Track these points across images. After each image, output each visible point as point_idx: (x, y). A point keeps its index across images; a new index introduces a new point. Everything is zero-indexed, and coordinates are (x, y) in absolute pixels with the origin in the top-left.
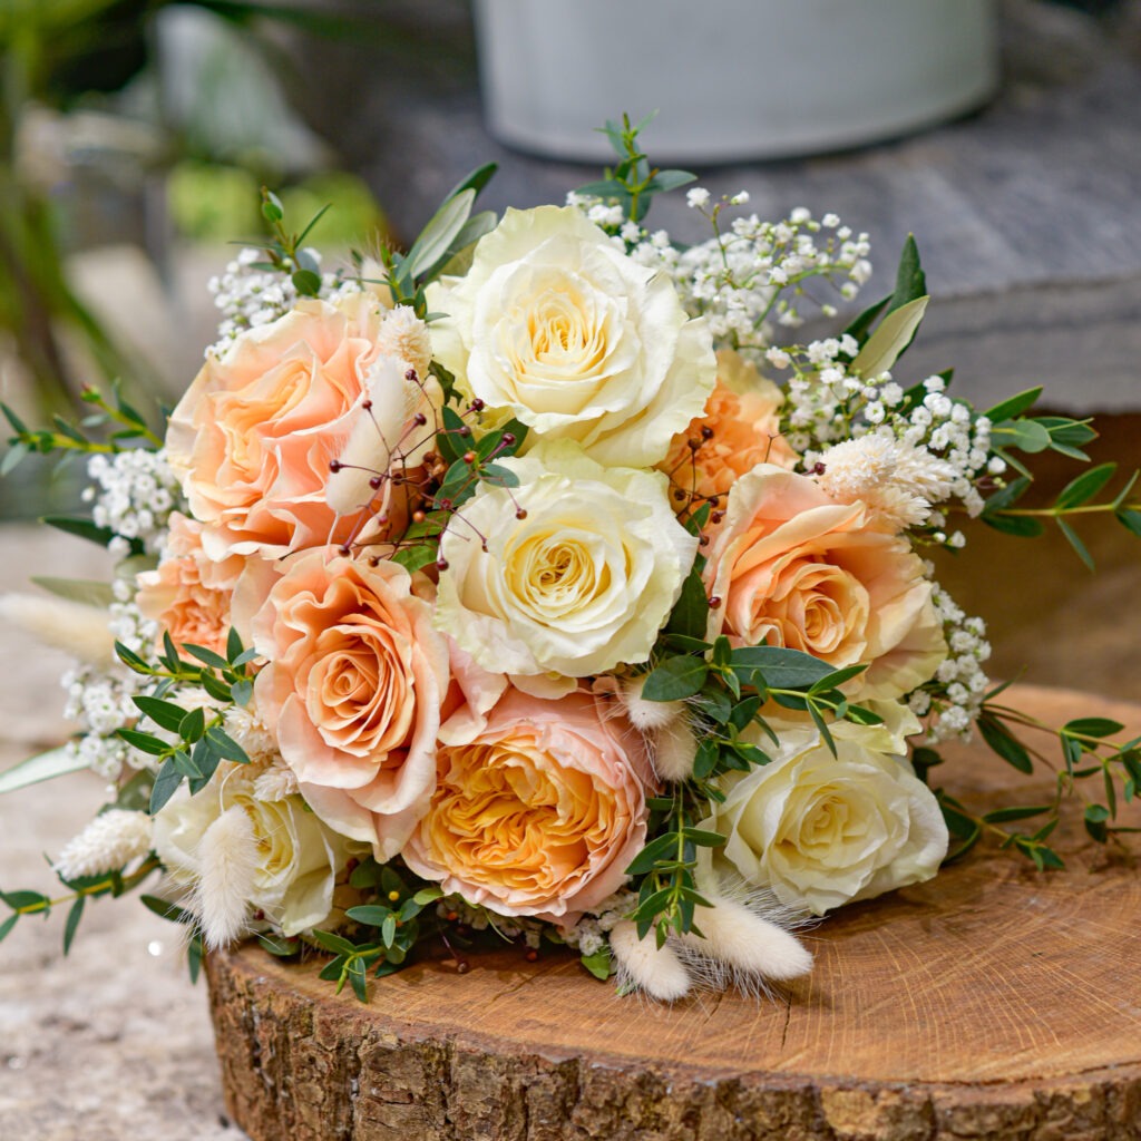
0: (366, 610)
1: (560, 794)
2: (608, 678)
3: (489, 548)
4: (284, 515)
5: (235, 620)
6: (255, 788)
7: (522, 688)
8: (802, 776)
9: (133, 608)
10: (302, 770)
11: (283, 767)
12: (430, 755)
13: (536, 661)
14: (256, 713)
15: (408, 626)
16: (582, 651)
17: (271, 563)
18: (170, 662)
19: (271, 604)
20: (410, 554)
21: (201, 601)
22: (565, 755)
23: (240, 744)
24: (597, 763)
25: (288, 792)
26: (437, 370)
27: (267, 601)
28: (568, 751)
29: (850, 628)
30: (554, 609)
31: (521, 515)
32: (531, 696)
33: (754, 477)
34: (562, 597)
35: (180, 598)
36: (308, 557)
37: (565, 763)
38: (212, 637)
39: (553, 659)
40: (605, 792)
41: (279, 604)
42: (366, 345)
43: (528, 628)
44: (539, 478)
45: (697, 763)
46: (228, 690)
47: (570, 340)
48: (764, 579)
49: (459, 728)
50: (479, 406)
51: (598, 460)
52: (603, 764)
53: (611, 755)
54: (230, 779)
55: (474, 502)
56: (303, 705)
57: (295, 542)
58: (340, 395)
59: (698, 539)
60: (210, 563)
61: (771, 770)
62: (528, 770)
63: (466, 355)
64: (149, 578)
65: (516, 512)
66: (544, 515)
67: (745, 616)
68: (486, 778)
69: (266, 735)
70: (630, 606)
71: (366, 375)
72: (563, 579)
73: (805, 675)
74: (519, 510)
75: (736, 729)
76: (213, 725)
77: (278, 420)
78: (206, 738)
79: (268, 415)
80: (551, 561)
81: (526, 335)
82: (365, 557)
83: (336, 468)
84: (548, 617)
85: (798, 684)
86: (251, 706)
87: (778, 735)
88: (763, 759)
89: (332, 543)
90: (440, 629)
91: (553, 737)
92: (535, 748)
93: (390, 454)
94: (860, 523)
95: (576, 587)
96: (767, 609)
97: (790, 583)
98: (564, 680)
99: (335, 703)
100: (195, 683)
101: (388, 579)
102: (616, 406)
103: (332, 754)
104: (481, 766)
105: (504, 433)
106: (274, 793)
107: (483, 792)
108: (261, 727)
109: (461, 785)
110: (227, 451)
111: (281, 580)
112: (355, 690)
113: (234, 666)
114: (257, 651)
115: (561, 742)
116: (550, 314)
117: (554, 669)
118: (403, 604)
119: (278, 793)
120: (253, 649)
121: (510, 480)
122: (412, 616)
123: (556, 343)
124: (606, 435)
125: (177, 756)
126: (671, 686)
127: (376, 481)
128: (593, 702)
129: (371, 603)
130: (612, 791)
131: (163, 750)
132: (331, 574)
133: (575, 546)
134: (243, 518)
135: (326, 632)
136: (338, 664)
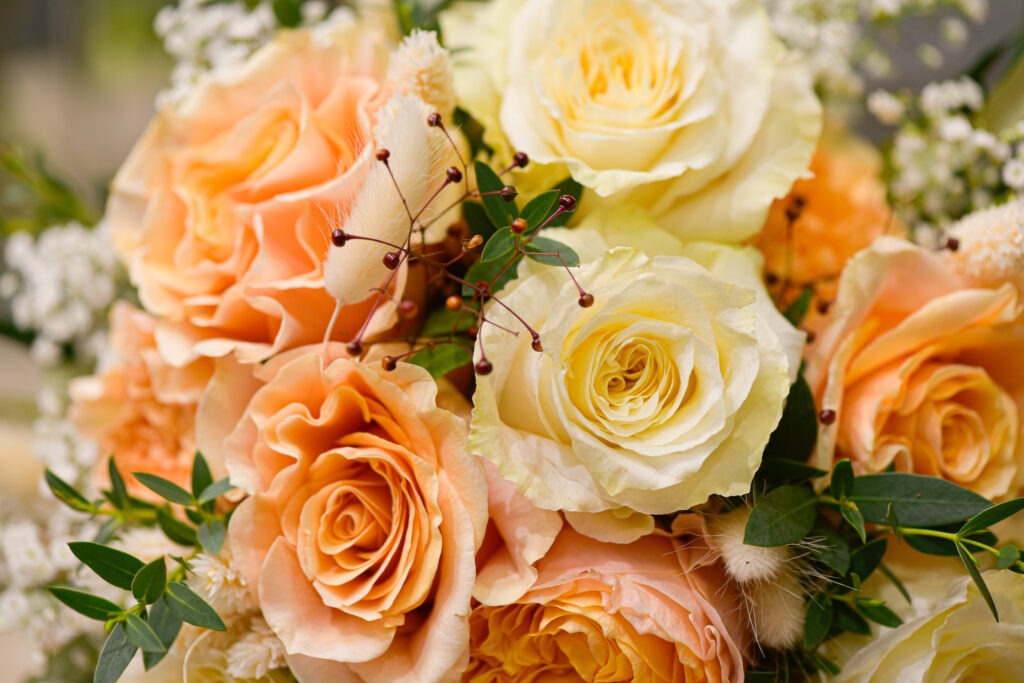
0: (373, 427)
1: (634, 668)
2: (692, 515)
3: (543, 345)
4: (267, 305)
5: (203, 441)
6: (230, 660)
7: (581, 529)
8: (945, 639)
9: (67, 428)
10: (292, 638)
11: (265, 632)
12: (462, 618)
13: (602, 493)
14: (232, 564)
15: (432, 449)
16: (665, 480)
17: (250, 367)
18: (117, 496)
19: (250, 421)
20: (431, 356)
21: (156, 418)
22: (642, 617)
23: (210, 603)
24: (682, 625)
25: (272, 666)
26: (462, 117)
27: (245, 416)
28: (646, 612)
29: (996, 448)
30: (626, 426)
31: (586, 301)
32: (594, 540)
33: (874, 255)
34: (637, 409)
35: (126, 413)
36: (301, 358)
37: (642, 628)
38: (167, 463)
39: (627, 490)
40: (693, 665)
41: (261, 421)
42: (369, 87)
43: (595, 450)
44: (608, 253)
45: (809, 625)
46: (193, 533)
47: (634, 78)
48: (890, 385)
49: (499, 582)
50: (522, 161)
51: (673, 231)
52: (690, 627)
53: (700, 616)
54: (196, 649)
55: (516, 286)
56: (293, 552)
57: (281, 339)
58: (336, 152)
59: (803, 335)
60: (167, 369)
61: (903, 634)
62: (591, 636)
63: (498, 100)
64: (87, 389)
65: (579, 297)
66: (614, 301)
67: (865, 433)
68: (533, 646)
69: (243, 592)
70: (728, 419)
71: (374, 122)
72: (638, 385)
73: (948, 510)
74: (583, 294)
75: (858, 580)
76: (173, 579)
77: (256, 183)
78: (165, 596)
79: (240, 176)
80: (620, 361)
81: (578, 71)
82: (375, 358)
83: (340, 240)
84: (620, 435)
85: (940, 522)
86: (224, 553)
87: (909, 587)
88: (891, 619)
89: (333, 338)
90: (476, 452)
91: (624, 593)
92: (602, 609)
93: (413, 222)
94: (1009, 313)
95: (655, 397)
96: (891, 425)
97: (922, 391)
98: (636, 518)
99: (335, 550)
100: (148, 524)
101: (406, 385)
102: (700, 161)
103: (329, 615)
104: (528, 631)
105: (561, 194)
106: (254, 667)
107: (528, 664)
108: (237, 582)
109: (500, 656)
110: (190, 223)
111: (264, 390)
112: (361, 533)
113: (202, 500)
114: (232, 482)
115: (636, 600)
116: (609, 45)
117: (624, 504)
118: (425, 420)
119: (259, 667)
120: (227, 480)
121: (566, 257)
122: (437, 435)
123: (615, 83)
124: (682, 201)
125: (129, 621)
126: (778, 525)
127: (392, 258)
128: (672, 549)
129: (382, 419)
130: (702, 664)
131: (111, 613)
132: (330, 381)
133: (653, 342)
134: (210, 310)
135: (323, 457)
136: (338, 499)
